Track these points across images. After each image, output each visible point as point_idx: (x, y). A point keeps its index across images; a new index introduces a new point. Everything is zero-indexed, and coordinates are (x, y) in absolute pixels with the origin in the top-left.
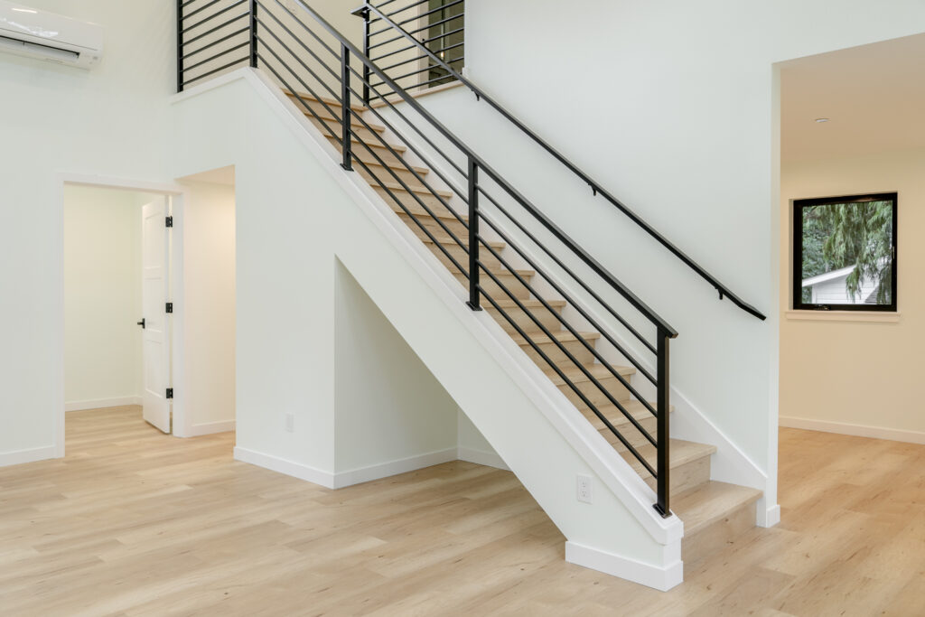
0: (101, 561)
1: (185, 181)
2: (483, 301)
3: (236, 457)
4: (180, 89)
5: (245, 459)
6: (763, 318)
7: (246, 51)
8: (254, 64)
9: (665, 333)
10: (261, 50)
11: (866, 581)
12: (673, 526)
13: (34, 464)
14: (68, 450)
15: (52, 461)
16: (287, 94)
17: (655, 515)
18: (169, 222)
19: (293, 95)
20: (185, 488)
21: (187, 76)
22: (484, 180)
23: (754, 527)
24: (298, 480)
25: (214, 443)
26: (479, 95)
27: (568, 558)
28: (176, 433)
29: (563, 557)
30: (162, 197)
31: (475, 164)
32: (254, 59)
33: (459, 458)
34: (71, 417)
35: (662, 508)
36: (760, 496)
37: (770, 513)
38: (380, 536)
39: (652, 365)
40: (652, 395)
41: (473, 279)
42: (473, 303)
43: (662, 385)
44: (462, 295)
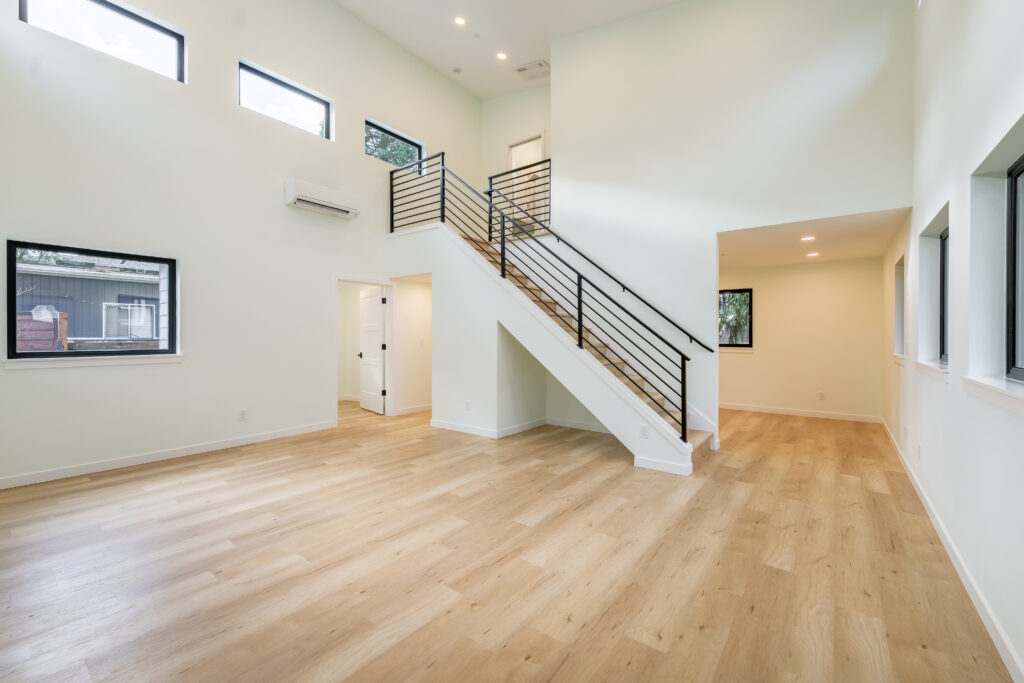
0: (412, 473)
1: (394, 280)
2: (585, 344)
3: (432, 424)
4: (392, 231)
5: (438, 426)
6: (712, 351)
7: (438, 213)
8: (443, 220)
9: (684, 359)
10: (447, 213)
11: (771, 470)
12: (689, 447)
13: (323, 431)
14: (339, 423)
15: (332, 429)
16: (465, 238)
17: (682, 442)
18: (384, 301)
19: (469, 239)
20: (420, 440)
21: (396, 224)
22: (585, 285)
23: (709, 450)
24: (474, 436)
25: (412, 419)
26: (559, 239)
27: (636, 464)
28: (387, 413)
29: (633, 463)
30: (379, 287)
31: (580, 277)
32: (443, 218)
33: (548, 422)
34: (341, 403)
35: (684, 438)
36: (712, 436)
37: (716, 444)
38: (539, 458)
39: (678, 373)
40: (678, 387)
41: (580, 333)
42: (580, 345)
43: (683, 383)
44: (573, 341)
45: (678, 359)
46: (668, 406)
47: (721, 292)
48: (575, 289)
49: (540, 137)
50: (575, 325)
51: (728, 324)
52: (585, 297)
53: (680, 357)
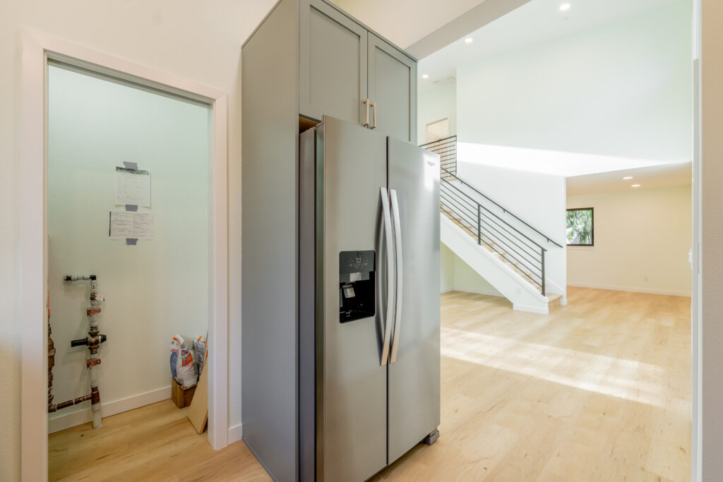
2: (482, 243)
6: (562, 248)
9: (543, 250)
12: (546, 299)
17: (542, 296)
22: (482, 210)
26: (462, 182)
27: (514, 308)
29: (512, 308)
31: (479, 205)
33: (455, 289)
35: (543, 293)
36: (562, 297)
37: (564, 301)
39: (540, 258)
40: (540, 266)
41: (479, 236)
42: (479, 243)
43: (543, 263)
44: (474, 241)
45: (540, 250)
46: (533, 276)
47: (568, 210)
48: (476, 213)
49: (446, 119)
50: (477, 233)
51: (577, 231)
52: (482, 217)
53: (540, 249)
